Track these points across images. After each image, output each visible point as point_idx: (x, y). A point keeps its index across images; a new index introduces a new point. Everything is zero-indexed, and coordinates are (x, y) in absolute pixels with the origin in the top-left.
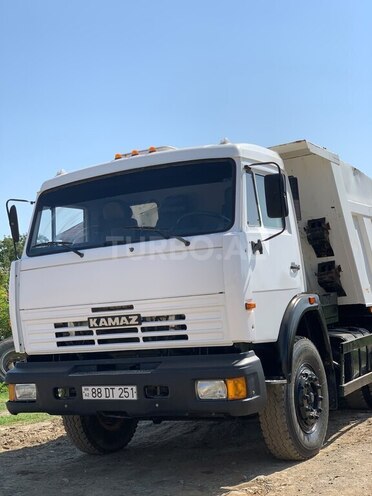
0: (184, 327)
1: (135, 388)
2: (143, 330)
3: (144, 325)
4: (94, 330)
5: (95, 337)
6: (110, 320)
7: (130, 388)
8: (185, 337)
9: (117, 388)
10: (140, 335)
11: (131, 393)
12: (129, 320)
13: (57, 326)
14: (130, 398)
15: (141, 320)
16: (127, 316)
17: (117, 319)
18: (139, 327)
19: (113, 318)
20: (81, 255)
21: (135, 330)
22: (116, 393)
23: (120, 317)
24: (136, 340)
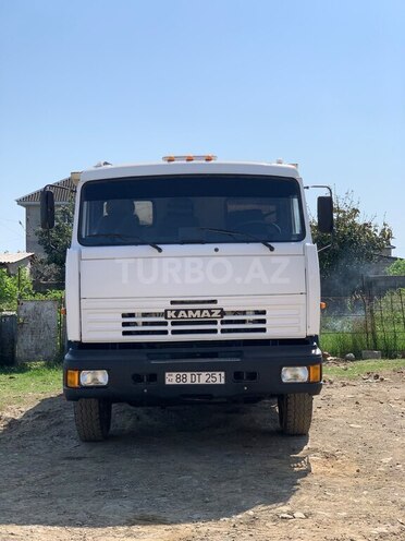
0: (264, 321)
1: (223, 374)
2: (222, 323)
3: (225, 318)
4: (169, 322)
5: (169, 328)
6: (190, 313)
7: (218, 373)
8: (264, 330)
9: (204, 374)
10: (219, 327)
11: (219, 378)
12: (211, 313)
13: (124, 316)
14: (218, 382)
15: (223, 313)
16: (209, 310)
17: (198, 313)
18: (219, 321)
19: (194, 311)
20: (160, 250)
21: (215, 323)
22: (203, 378)
23: (202, 310)
24: (215, 331)
